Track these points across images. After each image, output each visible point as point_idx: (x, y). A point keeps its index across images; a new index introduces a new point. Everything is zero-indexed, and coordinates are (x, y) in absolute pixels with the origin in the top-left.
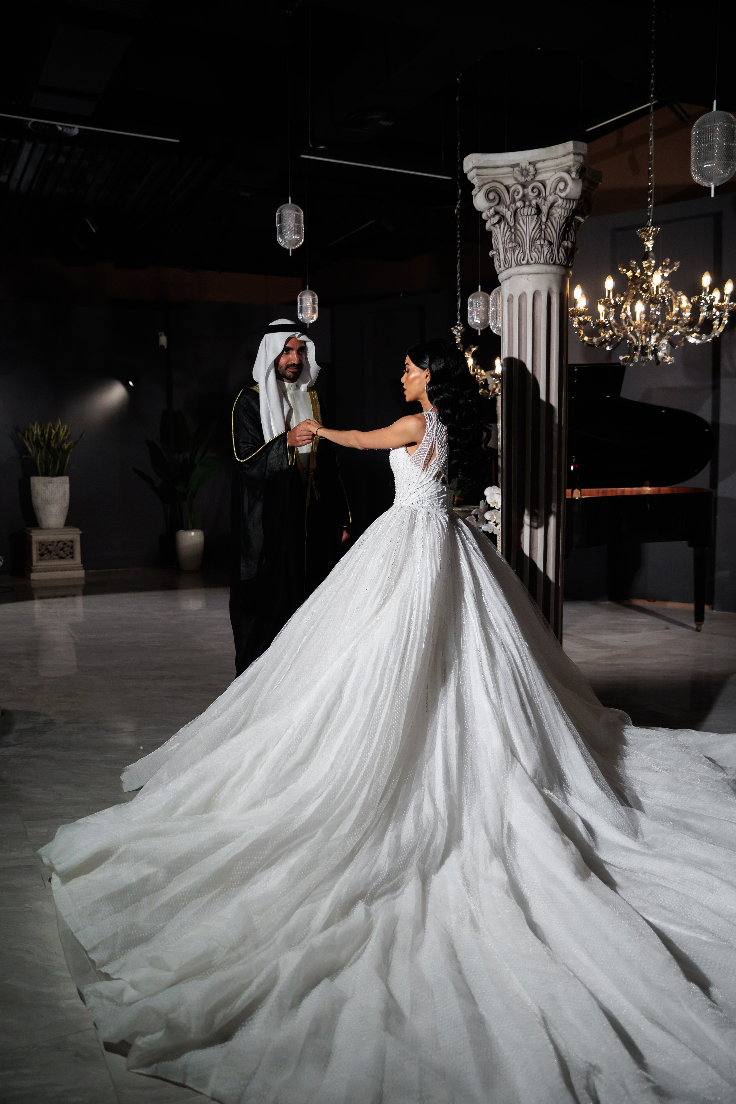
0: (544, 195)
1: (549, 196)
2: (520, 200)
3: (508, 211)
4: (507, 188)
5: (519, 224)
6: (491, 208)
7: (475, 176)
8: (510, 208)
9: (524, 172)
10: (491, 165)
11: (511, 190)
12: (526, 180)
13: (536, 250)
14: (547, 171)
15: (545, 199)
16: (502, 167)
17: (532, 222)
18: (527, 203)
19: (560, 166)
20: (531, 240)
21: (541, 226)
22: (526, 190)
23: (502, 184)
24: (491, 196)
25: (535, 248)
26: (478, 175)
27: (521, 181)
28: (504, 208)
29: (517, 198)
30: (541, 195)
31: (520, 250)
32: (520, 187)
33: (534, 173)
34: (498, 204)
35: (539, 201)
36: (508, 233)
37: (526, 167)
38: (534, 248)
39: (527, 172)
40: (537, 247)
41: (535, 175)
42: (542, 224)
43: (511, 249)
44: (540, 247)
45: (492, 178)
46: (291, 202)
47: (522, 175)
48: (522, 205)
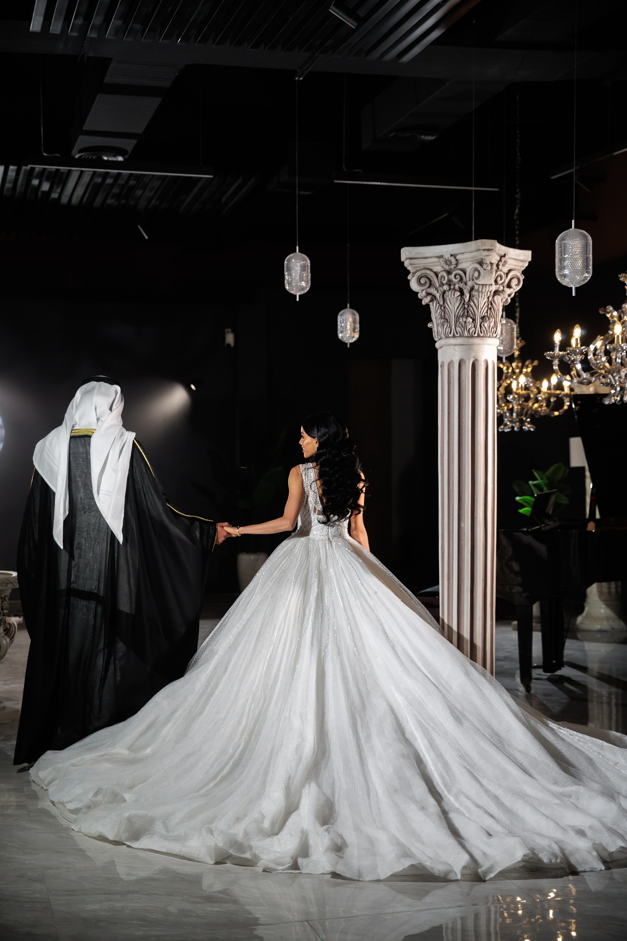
0: (465, 280)
1: (469, 281)
2: (446, 284)
3: (437, 293)
4: (436, 274)
5: (447, 303)
6: (423, 290)
7: (409, 265)
8: (439, 290)
9: (448, 262)
10: (421, 256)
11: (440, 275)
12: (450, 268)
13: (460, 325)
14: (466, 261)
15: (466, 284)
16: (431, 257)
17: (456, 302)
18: (452, 287)
19: (475, 259)
20: (456, 318)
21: (465, 305)
22: (450, 276)
23: (431, 270)
24: (422, 281)
25: (460, 323)
26: (411, 264)
27: (446, 269)
28: (434, 290)
29: (445, 282)
30: (463, 280)
31: (447, 326)
32: (445, 274)
33: (456, 263)
34: (429, 287)
35: (461, 285)
36: (439, 311)
37: (448, 258)
38: (458, 323)
39: (450, 262)
40: (461, 323)
41: (457, 265)
42: (465, 303)
43: (441, 324)
44: (463, 323)
45: (424, 266)
46: (299, 252)
47: (447, 264)
48: (448, 289)
